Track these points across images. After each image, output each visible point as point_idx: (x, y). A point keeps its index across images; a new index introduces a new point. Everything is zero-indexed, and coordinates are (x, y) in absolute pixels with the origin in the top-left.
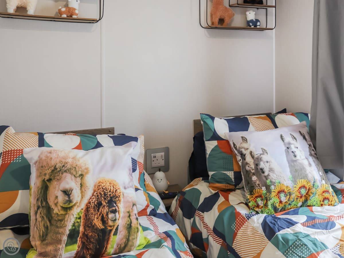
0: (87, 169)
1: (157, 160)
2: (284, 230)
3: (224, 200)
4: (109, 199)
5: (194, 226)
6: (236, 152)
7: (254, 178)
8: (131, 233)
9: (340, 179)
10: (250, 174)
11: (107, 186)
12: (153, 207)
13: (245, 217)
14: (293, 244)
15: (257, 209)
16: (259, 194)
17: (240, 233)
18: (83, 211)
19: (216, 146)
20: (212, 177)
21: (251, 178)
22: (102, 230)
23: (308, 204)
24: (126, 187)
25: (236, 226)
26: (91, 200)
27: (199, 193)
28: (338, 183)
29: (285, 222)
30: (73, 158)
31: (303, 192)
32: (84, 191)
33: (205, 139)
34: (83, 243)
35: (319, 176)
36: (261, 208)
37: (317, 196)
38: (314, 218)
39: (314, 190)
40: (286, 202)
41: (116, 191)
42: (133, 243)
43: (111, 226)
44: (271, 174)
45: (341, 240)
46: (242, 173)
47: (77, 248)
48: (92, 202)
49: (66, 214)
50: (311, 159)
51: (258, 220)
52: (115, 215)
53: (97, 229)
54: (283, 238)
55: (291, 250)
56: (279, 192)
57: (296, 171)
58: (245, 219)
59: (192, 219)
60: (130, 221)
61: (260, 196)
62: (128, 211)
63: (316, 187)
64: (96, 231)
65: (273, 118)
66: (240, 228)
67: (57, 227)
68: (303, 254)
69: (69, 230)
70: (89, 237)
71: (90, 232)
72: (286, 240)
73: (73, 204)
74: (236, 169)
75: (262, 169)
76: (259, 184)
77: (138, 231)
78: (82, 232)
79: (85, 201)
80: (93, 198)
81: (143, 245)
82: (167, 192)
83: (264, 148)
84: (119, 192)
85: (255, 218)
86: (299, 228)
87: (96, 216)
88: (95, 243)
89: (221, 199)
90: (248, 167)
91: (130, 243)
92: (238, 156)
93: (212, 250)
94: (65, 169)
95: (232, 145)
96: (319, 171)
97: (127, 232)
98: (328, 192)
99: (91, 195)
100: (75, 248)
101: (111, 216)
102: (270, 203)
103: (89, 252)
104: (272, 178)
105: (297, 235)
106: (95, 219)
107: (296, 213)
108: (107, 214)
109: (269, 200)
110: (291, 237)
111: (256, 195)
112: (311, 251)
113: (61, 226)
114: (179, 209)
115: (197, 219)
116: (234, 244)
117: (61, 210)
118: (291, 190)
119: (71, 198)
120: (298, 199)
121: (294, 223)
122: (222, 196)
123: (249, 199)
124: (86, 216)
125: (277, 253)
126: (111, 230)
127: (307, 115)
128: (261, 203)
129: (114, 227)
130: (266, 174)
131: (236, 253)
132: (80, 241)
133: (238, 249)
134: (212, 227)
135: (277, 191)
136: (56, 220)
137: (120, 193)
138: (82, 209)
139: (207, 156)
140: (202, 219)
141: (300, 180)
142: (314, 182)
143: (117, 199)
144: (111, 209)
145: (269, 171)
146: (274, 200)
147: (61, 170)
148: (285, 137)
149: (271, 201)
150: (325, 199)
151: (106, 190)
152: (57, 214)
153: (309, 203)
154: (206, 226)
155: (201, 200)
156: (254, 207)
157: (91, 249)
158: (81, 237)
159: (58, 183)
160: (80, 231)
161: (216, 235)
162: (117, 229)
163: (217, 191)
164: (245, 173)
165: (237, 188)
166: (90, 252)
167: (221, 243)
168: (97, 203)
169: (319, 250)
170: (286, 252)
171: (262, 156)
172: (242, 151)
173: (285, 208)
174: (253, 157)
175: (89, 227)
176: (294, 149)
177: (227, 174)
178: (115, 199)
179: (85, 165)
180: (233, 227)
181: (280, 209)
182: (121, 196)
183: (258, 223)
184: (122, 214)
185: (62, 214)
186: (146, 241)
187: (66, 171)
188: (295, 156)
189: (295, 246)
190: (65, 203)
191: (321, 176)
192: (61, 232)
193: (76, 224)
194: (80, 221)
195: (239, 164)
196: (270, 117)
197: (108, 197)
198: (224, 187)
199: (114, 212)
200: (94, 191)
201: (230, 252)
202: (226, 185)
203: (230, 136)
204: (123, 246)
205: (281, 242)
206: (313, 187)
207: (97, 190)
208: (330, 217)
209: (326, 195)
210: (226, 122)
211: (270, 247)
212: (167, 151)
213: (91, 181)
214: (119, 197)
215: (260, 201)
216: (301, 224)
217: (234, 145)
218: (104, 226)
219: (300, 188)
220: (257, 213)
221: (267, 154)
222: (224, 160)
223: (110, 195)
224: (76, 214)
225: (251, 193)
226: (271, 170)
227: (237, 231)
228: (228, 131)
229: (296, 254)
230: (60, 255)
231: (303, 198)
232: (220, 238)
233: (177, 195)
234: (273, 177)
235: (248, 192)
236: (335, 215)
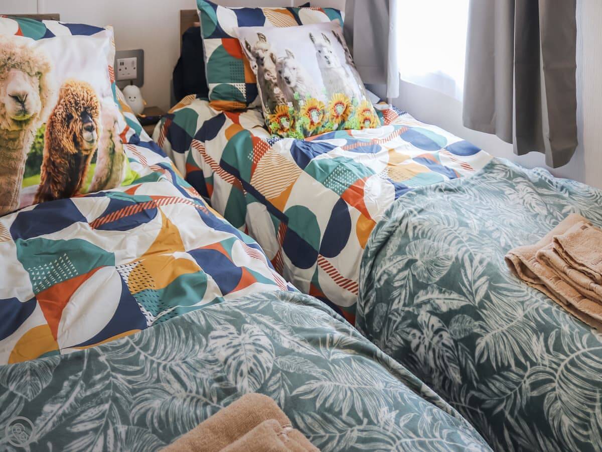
0: (46, 64)
1: (126, 68)
2: (320, 155)
3: (233, 123)
4: (82, 110)
5: (190, 162)
6: (250, 55)
7: (277, 90)
8: (114, 161)
9: (379, 99)
10: (270, 85)
11: (79, 91)
12: (134, 132)
13: (267, 143)
14: (334, 171)
15: (281, 133)
16: (284, 112)
17: (260, 164)
18: (46, 126)
19: (220, 47)
20: (213, 92)
21: (272, 90)
22: (75, 155)
23: (346, 127)
24: (104, 95)
25: (254, 156)
26: (56, 110)
27: (194, 115)
28: (378, 103)
29: (322, 147)
30: (22, 48)
31: (340, 110)
32: (44, 96)
33: (202, 37)
34: (48, 174)
35: (358, 90)
36: (286, 132)
37: (356, 116)
38: (356, 141)
39: (352, 108)
40: (319, 123)
41: (91, 98)
42: (118, 176)
43: (86, 150)
44: (299, 85)
45: (389, 164)
46: (258, 84)
47: (40, 182)
48: (58, 113)
49: (21, 130)
50: (349, 68)
51: (284, 146)
52: (92, 134)
53: (67, 153)
54: (320, 165)
55: (332, 178)
56: (310, 110)
57: (331, 82)
58: (267, 145)
59: (187, 153)
60: (112, 144)
61: (285, 115)
62: (109, 129)
63: (356, 104)
64: (66, 157)
65: (296, 12)
66: (261, 157)
67: (9, 149)
68: (347, 181)
69: (28, 154)
70: (56, 165)
71: (57, 158)
72: (325, 168)
73: (31, 115)
74: (249, 79)
75: (286, 78)
76: (283, 99)
77: (123, 160)
78: (46, 157)
79: (48, 112)
80: (60, 108)
81: (130, 179)
82: (144, 116)
83: (290, 50)
84: (95, 101)
85: (280, 143)
86: (339, 152)
87: (65, 135)
88: (66, 175)
89: (229, 122)
90: (268, 75)
91: (114, 176)
92: (252, 60)
93: (219, 194)
94: (13, 63)
95: (244, 45)
96: (358, 84)
97: (109, 160)
98: (369, 111)
99: (56, 103)
100: (37, 182)
101: (86, 135)
102: (298, 124)
103: (57, 187)
104: (301, 91)
105: (338, 160)
106: (65, 139)
107: (331, 136)
108: (81, 133)
109: (297, 120)
110: (330, 163)
111: (280, 113)
112: (357, 177)
113: (15, 148)
114: (166, 139)
115: (194, 151)
116: (252, 180)
117: (13, 125)
118: (325, 107)
119: (26, 107)
120: (334, 120)
121: (331, 147)
122: (230, 117)
123: (269, 120)
124: (51, 133)
125: (314, 184)
126: (87, 156)
127: (338, 12)
128: (286, 124)
129: (91, 151)
130: (293, 85)
131: (257, 191)
132: (43, 170)
133: (259, 185)
134: (218, 161)
135: (307, 108)
136: (6, 140)
137: (97, 102)
138: (45, 124)
139: (207, 61)
140: (203, 152)
141: (336, 94)
142: (353, 98)
143: (94, 111)
144: (85, 125)
145: (297, 81)
146: (303, 120)
147: (6, 64)
148: (314, 37)
149: (299, 121)
150: (366, 119)
151: (78, 97)
152: (7, 130)
153: (347, 125)
154: (209, 160)
155: (199, 125)
156: (277, 131)
157: (59, 183)
158: (45, 165)
159: (3, 84)
160: (44, 157)
161: (226, 171)
162: (95, 155)
163: (221, 112)
164: (263, 84)
165: (250, 107)
166: (59, 187)
167: (233, 182)
168: (66, 115)
169: (366, 175)
170: (325, 181)
171: (286, 60)
172: (258, 54)
173: (317, 132)
174: (274, 62)
175: (56, 150)
176: (327, 54)
177: (236, 86)
178: (91, 110)
179: (43, 59)
180: (251, 157)
181: (311, 133)
182: (99, 107)
183: (285, 149)
184: (101, 134)
185: (14, 131)
186: (134, 175)
187: (14, 66)
188: (329, 63)
189: (336, 173)
190: (17, 115)
191: (361, 91)
192: (15, 157)
193: (37, 146)
194: (43, 142)
195: (253, 72)
196: (293, 12)
197: (80, 107)
198: (232, 106)
199: (91, 129)
200: (61, 98)
201: (247, 191)
202: (235, 102)
203: (241, 33)
204: (104, 179)
205: (318, 170)
206: (352, 104)
207: (64, 97)
208: (373, 141)
209: (367, 115)
210: (233, 12)
211: (304, 177)
212: (140, 55)
213: (54, 83)
214: (96, 108)
215: (286, 121)
216: (341, 147)
217: (247, 44)
218: (78, 149)
219: (336, 105)
220: (281, 137)
221: (294, 57)
222: (232, 67)
223: (83, 104)
224: (36, 130)
225: (273, 110)
226: (299, 79)
227: (257, 162)
228: (237, 25)
229: (339, 182)
230: (16, 191)
231: (340, 119)
232: (232, 174)
233: (159, 119)
234: (302, 89)
235: (268, 111)
236: (380, 139)
